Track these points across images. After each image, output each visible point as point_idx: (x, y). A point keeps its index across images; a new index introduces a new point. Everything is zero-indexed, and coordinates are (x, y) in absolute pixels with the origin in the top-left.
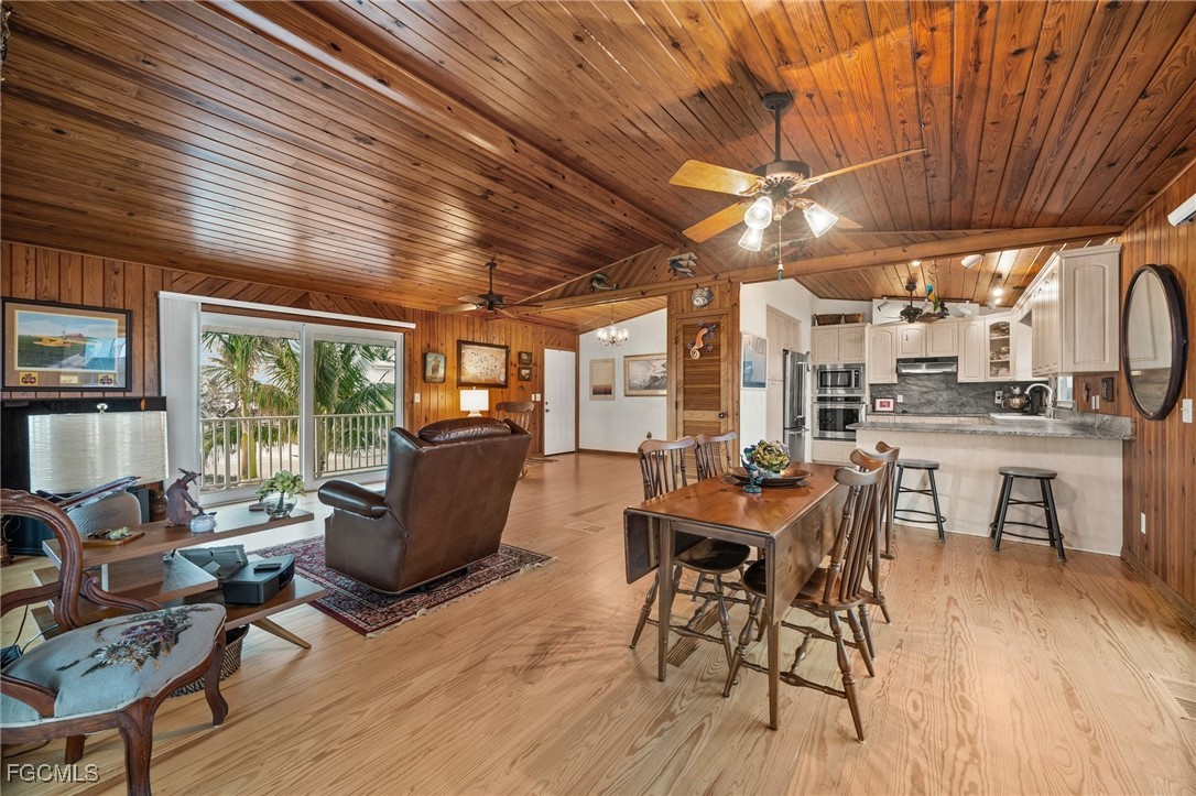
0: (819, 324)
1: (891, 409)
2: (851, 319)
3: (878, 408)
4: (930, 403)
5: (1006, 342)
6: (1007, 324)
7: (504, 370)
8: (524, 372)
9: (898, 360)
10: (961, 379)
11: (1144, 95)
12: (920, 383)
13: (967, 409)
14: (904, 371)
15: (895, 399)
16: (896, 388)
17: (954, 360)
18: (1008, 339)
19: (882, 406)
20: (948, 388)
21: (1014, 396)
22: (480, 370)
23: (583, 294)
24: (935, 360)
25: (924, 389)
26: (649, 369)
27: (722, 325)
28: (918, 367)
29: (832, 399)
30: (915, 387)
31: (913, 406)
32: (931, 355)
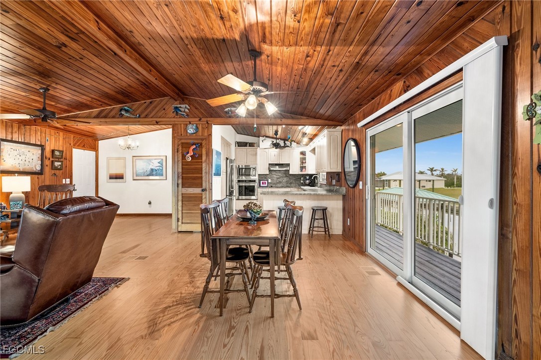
0: (238, 146)
1: (266, 185)
2: (252, 145)
3: (261, 185)
4: (280, 182)
5: (305, 159)
6: (305, 152)
7: (40, 162)
8: (57, 164)
9: (269, 164)
10: (291, 172)
11: (357, 88)
12: (277, 174)
13: (292, 185)
14: (272, 169)
15: (268, 181)
16: (268, 176)
17: (288, 165)
18: (305, 158)
19: (263, 184)
20: (286, 176)
21: (307, 180)
22: (17, 162)
23: (113, 117)
24: (282, 164)
25: (278, 177)
26: (150, 164)
27: (203, 144)
28: (276, 167)
29: (242, 181)
30: (275, 176)
31: (274, 184)
32: (281, 163)
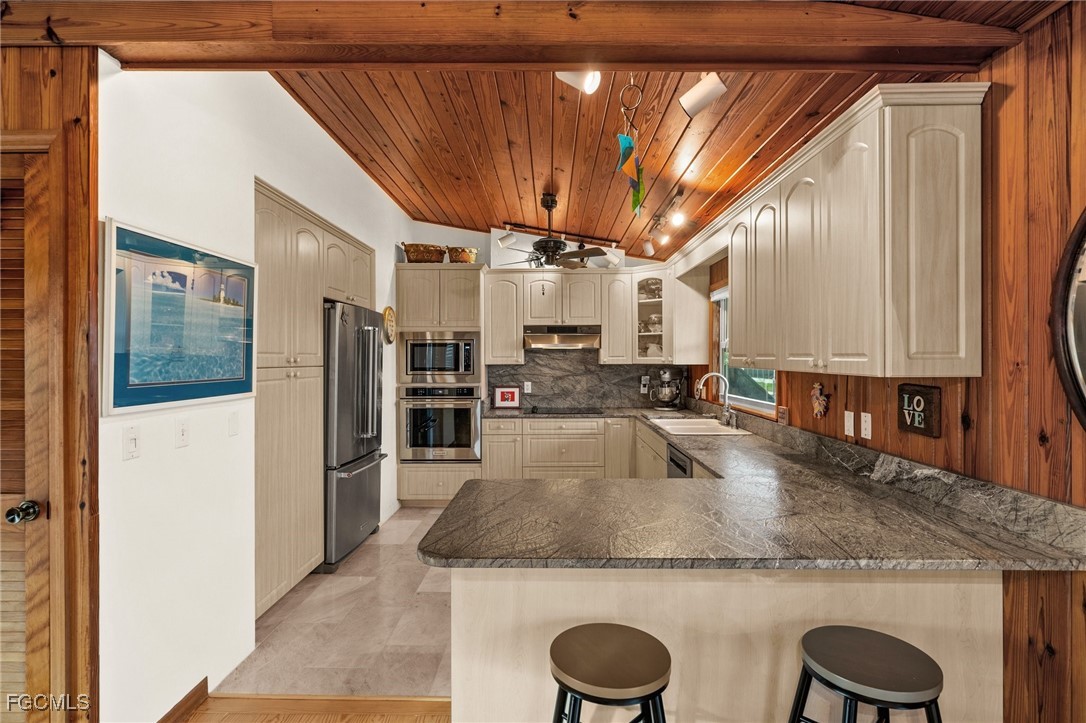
0: (410, 261)
1: (516, 403)
2: (456, 255)
3: (499, 403)
4: (565, 393)
5: (658, 308)
6: (659, 282)
9: (526, 328)
10: (605, 358)
12: (553, 364)
13: (609, 402)
14: (533, 346)
15: (521, 388)
16: (521, 371)
17: (594, 331)
18: (659, 305)
19: (503, 399)
20: (588, 371)
21: (662, 384)
24: (573, 329)
25: (559, 373)
28: (550, 341)
29: (430, 392)
30: (546, 370)
31: (544, 398)
32: (568, 322)
